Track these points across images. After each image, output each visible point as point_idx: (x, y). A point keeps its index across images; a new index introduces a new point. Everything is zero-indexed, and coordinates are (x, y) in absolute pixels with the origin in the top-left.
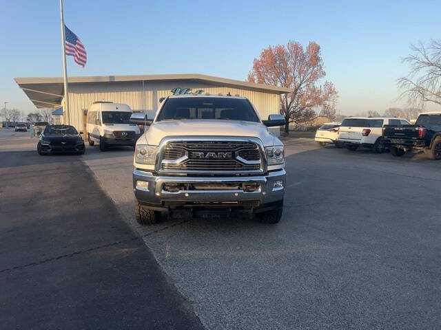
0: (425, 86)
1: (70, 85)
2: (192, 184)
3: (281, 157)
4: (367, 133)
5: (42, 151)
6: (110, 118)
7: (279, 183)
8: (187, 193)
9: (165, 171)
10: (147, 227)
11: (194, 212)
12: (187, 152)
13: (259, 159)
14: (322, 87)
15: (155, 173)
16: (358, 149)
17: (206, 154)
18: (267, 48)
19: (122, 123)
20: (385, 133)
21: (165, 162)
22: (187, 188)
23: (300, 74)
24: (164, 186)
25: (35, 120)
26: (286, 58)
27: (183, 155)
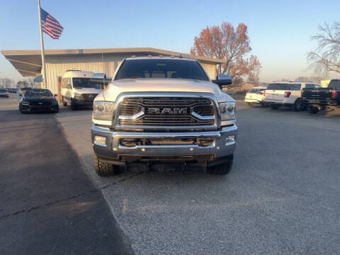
0: (329, 58)
1: (46, 57)
2: (148, 139)
3: (233, 113)
4: (288, 95)
5: (23, 110)
6: (79, 83)
7: (232, 138)
8: (143, 148)
9: (123, 126)
10: (106, 179)
11: (150, 166)
12: (143, 108)
13: (212, 115)
14: (249, 60)
15: (112, 129)
16: (280, 108)
17: (161, 109)
18: (205, 28)
19: (89, 87)
20: (304, 94)
21: (122, 118)
22: (144, 143)
23: (231, 49)
24: (121, 141)
25: (23, 86)
26: (220, 36)
27: (140, 111)
